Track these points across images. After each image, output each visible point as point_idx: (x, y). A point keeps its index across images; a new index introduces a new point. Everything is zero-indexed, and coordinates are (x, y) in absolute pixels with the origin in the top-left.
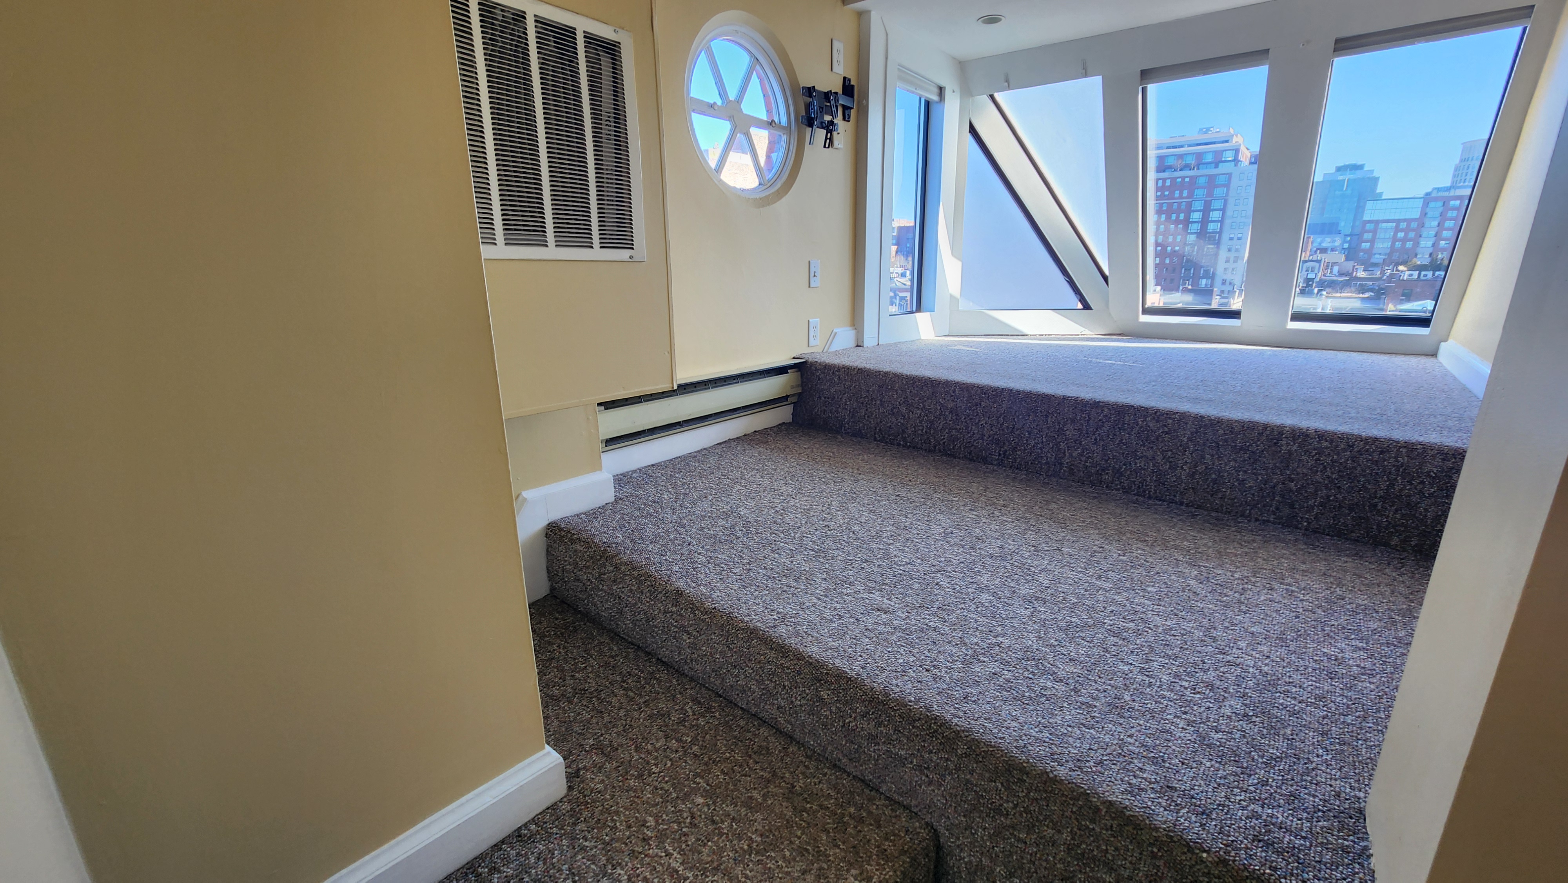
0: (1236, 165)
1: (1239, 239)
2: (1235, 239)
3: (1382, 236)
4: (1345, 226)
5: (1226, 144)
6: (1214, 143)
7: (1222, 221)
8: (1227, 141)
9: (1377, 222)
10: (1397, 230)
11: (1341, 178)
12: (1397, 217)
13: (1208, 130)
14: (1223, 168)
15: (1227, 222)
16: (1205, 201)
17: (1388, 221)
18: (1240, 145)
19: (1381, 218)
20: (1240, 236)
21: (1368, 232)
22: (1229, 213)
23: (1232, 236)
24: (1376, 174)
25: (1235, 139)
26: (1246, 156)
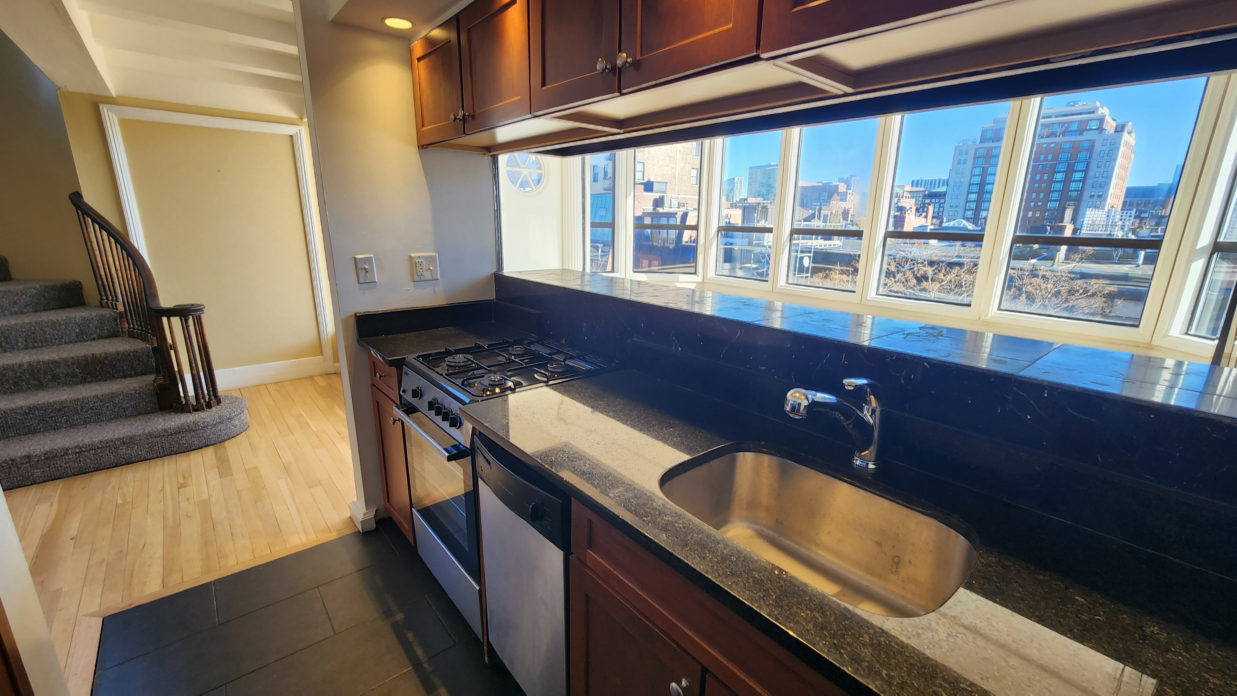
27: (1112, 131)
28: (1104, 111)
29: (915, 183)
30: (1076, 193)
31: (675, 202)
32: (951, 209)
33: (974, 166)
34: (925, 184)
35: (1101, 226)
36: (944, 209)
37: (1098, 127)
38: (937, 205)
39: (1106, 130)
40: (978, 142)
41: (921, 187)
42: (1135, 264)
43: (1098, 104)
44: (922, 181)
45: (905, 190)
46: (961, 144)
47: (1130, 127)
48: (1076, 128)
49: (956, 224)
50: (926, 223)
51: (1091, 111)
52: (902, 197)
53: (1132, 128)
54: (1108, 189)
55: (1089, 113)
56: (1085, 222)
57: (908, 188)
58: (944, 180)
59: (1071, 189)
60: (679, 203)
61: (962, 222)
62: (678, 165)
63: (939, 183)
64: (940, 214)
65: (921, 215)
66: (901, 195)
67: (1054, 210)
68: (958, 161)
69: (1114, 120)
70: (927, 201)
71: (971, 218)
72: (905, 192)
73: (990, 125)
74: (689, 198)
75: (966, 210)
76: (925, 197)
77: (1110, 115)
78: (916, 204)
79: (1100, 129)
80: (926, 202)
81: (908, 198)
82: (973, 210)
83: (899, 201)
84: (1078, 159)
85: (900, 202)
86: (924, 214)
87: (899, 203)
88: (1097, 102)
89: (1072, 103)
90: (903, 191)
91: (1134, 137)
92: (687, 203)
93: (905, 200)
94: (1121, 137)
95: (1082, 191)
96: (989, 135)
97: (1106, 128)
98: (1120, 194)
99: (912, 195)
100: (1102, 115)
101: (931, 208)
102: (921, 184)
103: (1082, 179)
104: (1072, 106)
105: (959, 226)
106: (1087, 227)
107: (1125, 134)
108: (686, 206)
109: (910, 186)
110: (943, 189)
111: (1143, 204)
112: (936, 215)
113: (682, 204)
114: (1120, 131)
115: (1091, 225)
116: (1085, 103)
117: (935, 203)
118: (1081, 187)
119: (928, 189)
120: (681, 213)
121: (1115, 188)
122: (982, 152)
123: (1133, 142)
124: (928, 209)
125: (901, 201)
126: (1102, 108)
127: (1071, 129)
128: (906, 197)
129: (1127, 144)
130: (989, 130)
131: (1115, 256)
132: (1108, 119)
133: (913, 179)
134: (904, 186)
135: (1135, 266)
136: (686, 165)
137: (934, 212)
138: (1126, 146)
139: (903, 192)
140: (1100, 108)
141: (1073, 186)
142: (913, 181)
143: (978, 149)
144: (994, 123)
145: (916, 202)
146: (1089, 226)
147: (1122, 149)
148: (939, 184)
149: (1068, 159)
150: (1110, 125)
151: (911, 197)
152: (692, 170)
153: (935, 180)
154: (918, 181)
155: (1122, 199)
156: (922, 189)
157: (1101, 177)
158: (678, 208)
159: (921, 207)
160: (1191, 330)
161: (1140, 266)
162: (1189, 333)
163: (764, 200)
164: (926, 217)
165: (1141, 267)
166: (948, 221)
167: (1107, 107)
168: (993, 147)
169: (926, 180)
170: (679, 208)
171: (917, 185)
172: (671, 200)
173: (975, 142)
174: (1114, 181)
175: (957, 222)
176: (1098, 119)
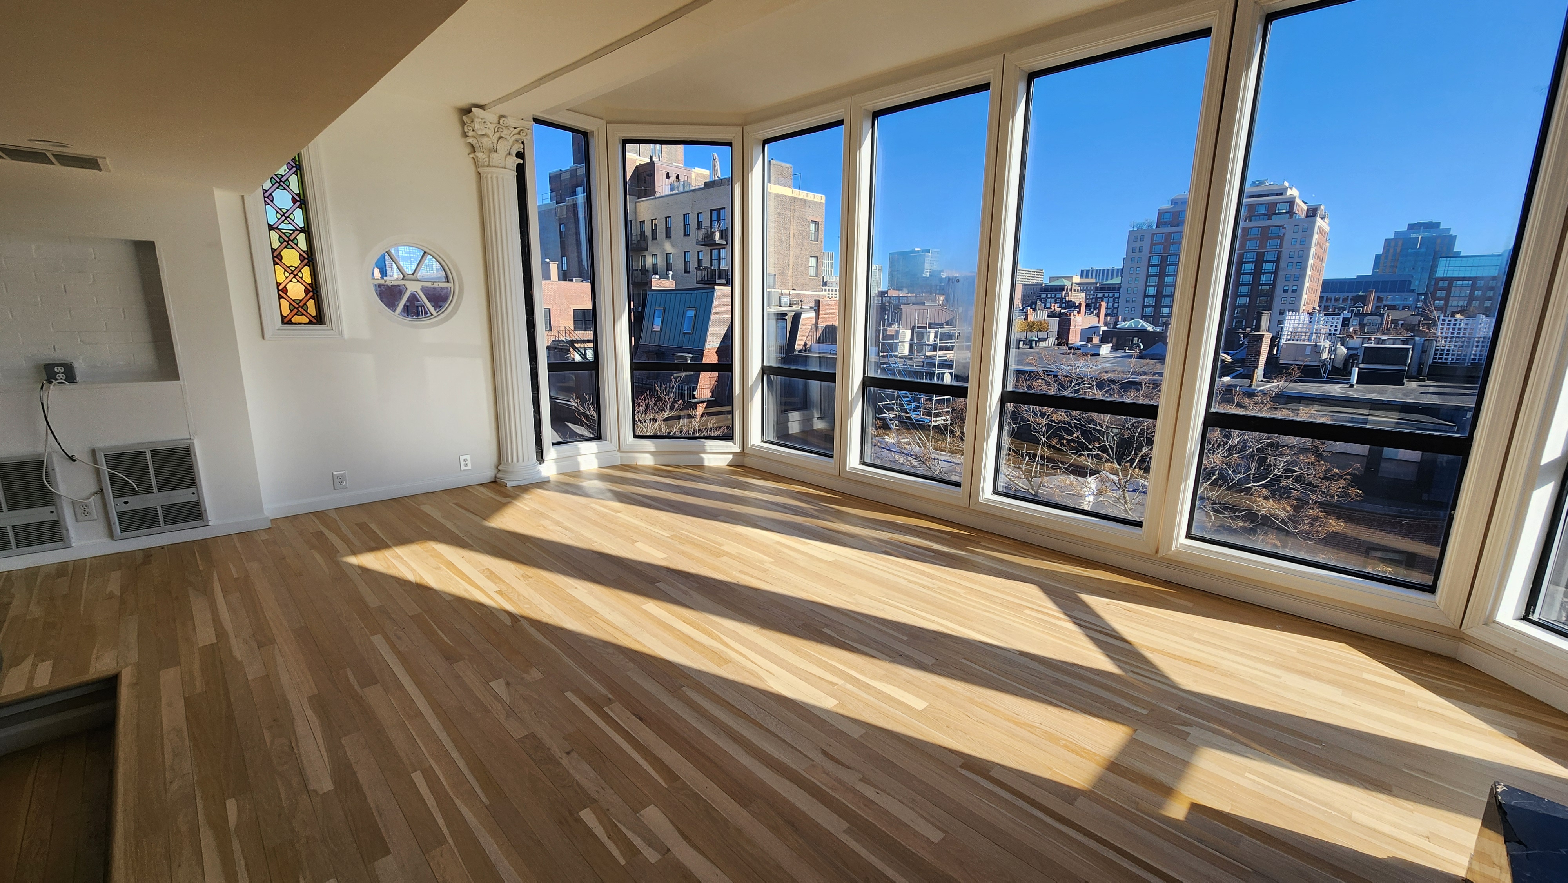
0: (1291, 217)
1: (1293, 291)
2: (1290, 291)
3: (1457, 294)
4: (1419, 284)
5: (1280, 197)
6: (1268, 195)
7: (1275, 273)
8: (1281, 194)
9: (1451, 280)
10: (1473, 288)
11: (1413, 236)
12: (1473, 274)
13: (1261, 182)
14: (1276, 221)
15: (1281, 274)
16: (1257, 252)
17: (1463, 279)
18: (1295, 198)
19: (1456, 275)
20: (1295, 288)
21: (1441, 289)
22: (1283, 265)
23: (1286, 288)
24: (1452, 233)
25: (1289, 192)
26: (1302, 210)
27: (1304, 216)
28: (1293, 192)
29: (1084, 274)
30: (1268, 287)
31: (785, 300)
32: (1127, 305)
33: (1152, 254)
34: (1096, 275)
35: (1303, 334)
36: (1118, 306)
37: (1287, 211)
38: (1111, 300)
39: (1296, 214)
40: (1154, 227)
41: (1092, 278)
42: (1347, 383)
43: (1286, 184)
44: (1092, 271)
45: (1074, 282)
46: (1135, 229)
47: (1323, 211)
48: (1263, 212)
49: (1133, 324)
50: (1099, 323)
51: (1279, 192)
52: (1071, 290)
53: (1325, 213)
54: (1303, 283)
55: (1277, 195)
56: (1285, 329)
57: (1077, 279)
58: (1118, 270)
59: (1261, 282)
60: (790, 300)
61: (1140, 322)
62: (792, 253)
63: (1112, 273)
64: (1115, 311)
65: (1092, 313)
66: (1069, 288)
67: (1244, 306)
68: (1133, 249)
69: (1305, 203)
70: (1100, 295)
71: (1151, 316)
72: (1073, 285)
73: (1167, 206)
74: (804, 294)
75: (1144, 306)
76: (1097, 290)
77: (1300, 197)
78: (1086, 299)
79: (1291, 213)
80: (1098, 296)
81: (1078, 291)
82: (1152, 306)
83: (1067, 294)
84: (1268, 247)
85: (1068, 296)
86: (1095, 312)
87: (1067, 298)
88: (1285, 182)
89: (1257, 183)
90: (1071, 283)
91: (1328, 222)
92: (801, 301)
93: (1073, 293)
94: (1314, 223)
95: (1274, 285)
96: (1167, 217)
97: (1297, 212)
98: (1316, 288)
99: (1082, 288)
100: (1291, 196)
101: (1104, 305)
102: (1092, 275)
103: (1274, 271)
104: (1258, 185)
105: (1136, 328)
106: (1288, 335)
107: (1318, 219)
108: (800, 304)
109: (1080, 277)
110: (1116, 281)
111: (1341, 299)
112: (1110, 311)
113: (795, 302)
114: (1311, 217)
115: (1291, 333)
116: (1272, 183)
117: (1109, 297)
118: (1273, 281)
119: (1100, 281)
120: (793, 314)
121: (1311, 281)
122: (1159, 239)
123: (1327, 228)
124: (1100, 305)
125: (1070, 294)
126: (1291, 188)
127: (1259, 213)
128: (1075, 290)
129: (1321, 231)
130: (1166, 212)
131: (1322, 372)
132: (1298, 201)
133: (1083, 269)
134: (1072, 277)
135: (1348, 385)
136: (802, 252)
137: (1107, 308)
138: (1320, 233)
139: (1072, 285)
140: (1289, 189)
141: (1264, 279)
142: (1082, 272)
143: (1155, 234)
144: (1171, 205)
145: (1086, 297)
146: (1290, 333)
147: (1315, 236)
148: (1112, 275)
149: (1257, 248)
150: (1301, 207)
151: (1081, 290)
152: (811, 259)
153: (1108, 270)
154: (1088, 271)
155: (1319, 294)
156: (1093, 280)
157: (1294, 269)
158: (790, 306)
159: (1092, 303)
160: (1533, 612)
161: (1353, 385)
162: (1530, 617)
163: (908, 294)
164: (1098, 315)
165: (1355, 387)
166: (1124, 320)
167: (1296, 188)
168: (1173, 233)
169: (1097, 270)
170: (792, 307)
171: (1087, 277)
172: (780, 297)
173: (1151, 227)
174: (1309, 273)
175: (1134, 323)
176: (1288, 202)
